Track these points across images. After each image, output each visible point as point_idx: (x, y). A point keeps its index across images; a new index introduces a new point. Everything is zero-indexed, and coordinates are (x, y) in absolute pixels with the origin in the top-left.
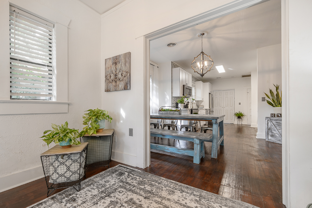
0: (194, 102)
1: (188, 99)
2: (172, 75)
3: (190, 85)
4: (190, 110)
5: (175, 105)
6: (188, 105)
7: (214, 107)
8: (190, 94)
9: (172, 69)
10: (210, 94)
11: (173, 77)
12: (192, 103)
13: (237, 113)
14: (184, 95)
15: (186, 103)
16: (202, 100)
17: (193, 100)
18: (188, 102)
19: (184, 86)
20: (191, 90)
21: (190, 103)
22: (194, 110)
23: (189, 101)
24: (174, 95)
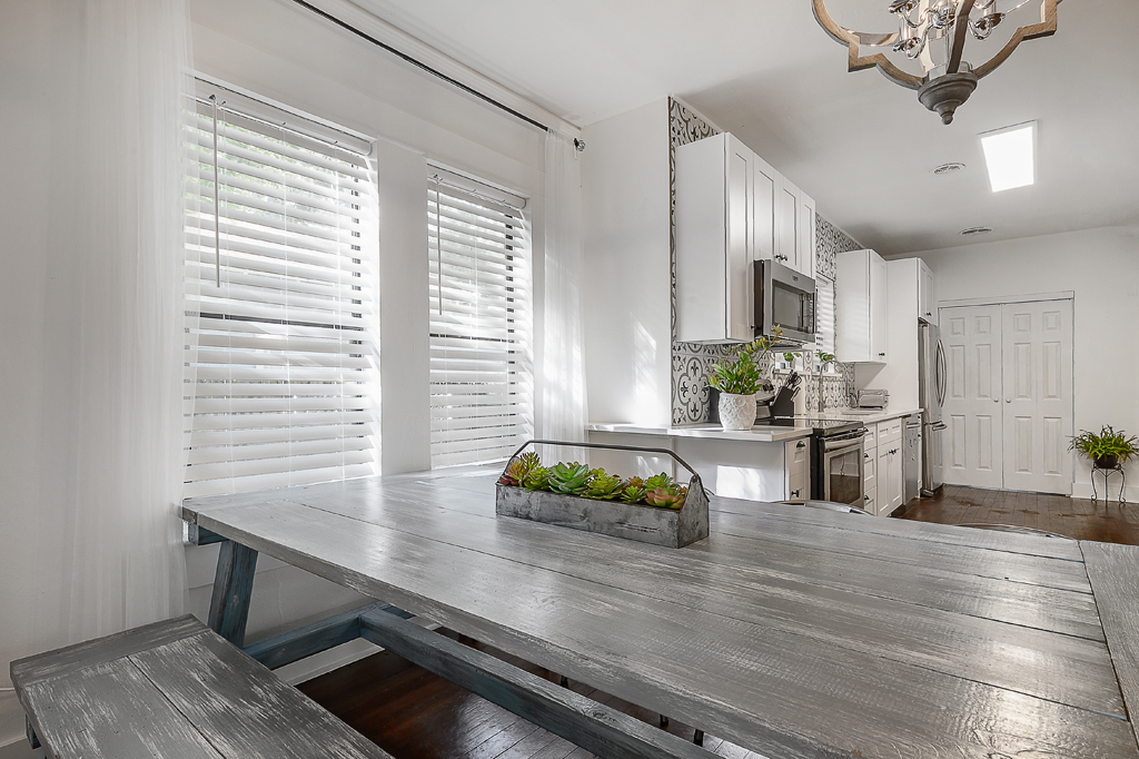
0: (831, 370)
1: (790, 359)
2: (672, 192)
3: (805, 262)
4: (806, 441)
5: (697, 398)
6: (791, 393)
7: (949, 399)
8: (807, 327)
9: (672, 149)
10: (922, 322)
11: (677, 208)
12: (821, 381)
13: (1093, 437)
14: (758, 330)
15: (778, 384)
16: (878, 359)
17: (826, 358)
18: (794, 378)
19: (759, 267)
20: (812, 297)
21: (803, 384)
22: (833, 436)
23: (799, 369)
24: (690, 334)
